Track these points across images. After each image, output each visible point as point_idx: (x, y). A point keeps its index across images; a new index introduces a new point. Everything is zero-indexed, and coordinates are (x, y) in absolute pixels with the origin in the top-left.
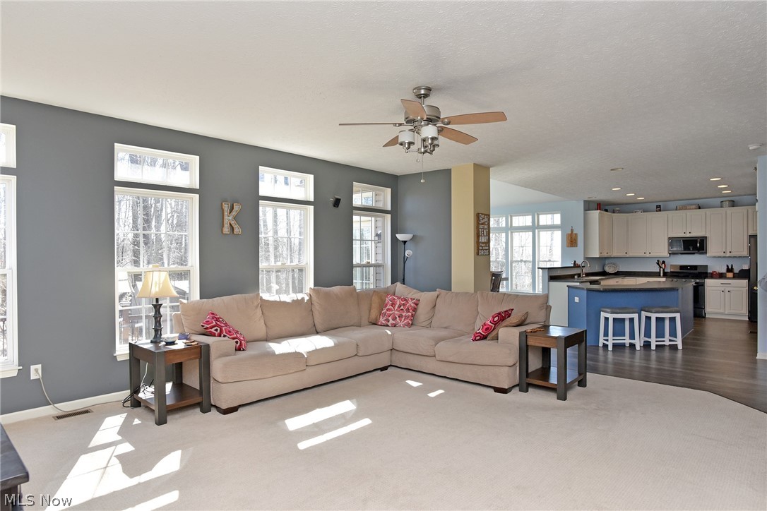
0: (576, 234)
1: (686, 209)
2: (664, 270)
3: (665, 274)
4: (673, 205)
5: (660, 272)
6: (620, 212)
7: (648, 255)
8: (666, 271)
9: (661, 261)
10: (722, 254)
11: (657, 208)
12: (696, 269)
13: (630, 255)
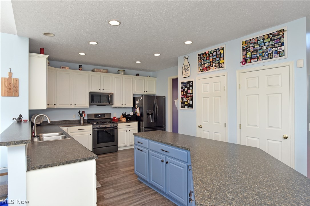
0: (17, 80)
7: (73, 106)
9: (82, 111)
10: (120, 106)
11: (79, 67)
12: (105, 117)
13: (57, 106)
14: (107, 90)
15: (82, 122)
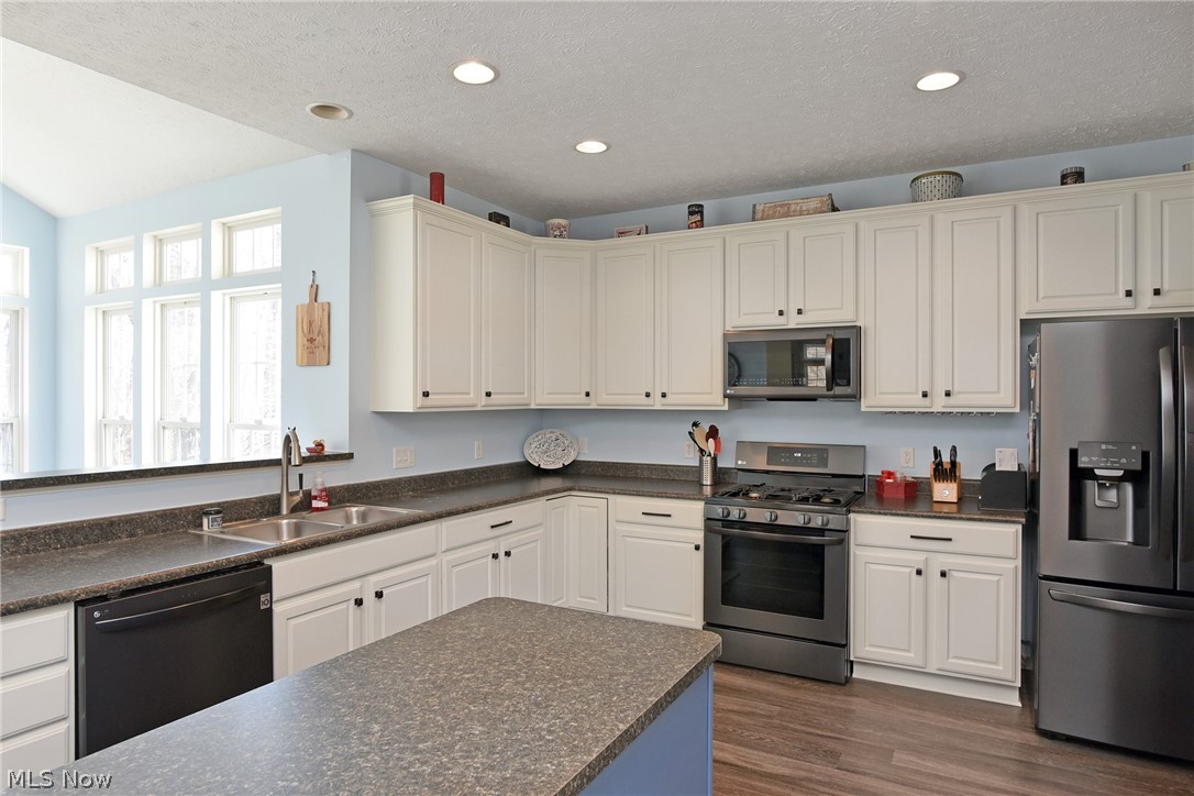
0: (327, 309)
1: (787, 215)
5: (700, 470)
7: (658, 403)
8: (720, 465)
9: (704, 424)
10: (915, 402)
11: (691, 213)
12: (824, 462)
13: (601, 401)
14: (825, 311)
15: (707, 480)
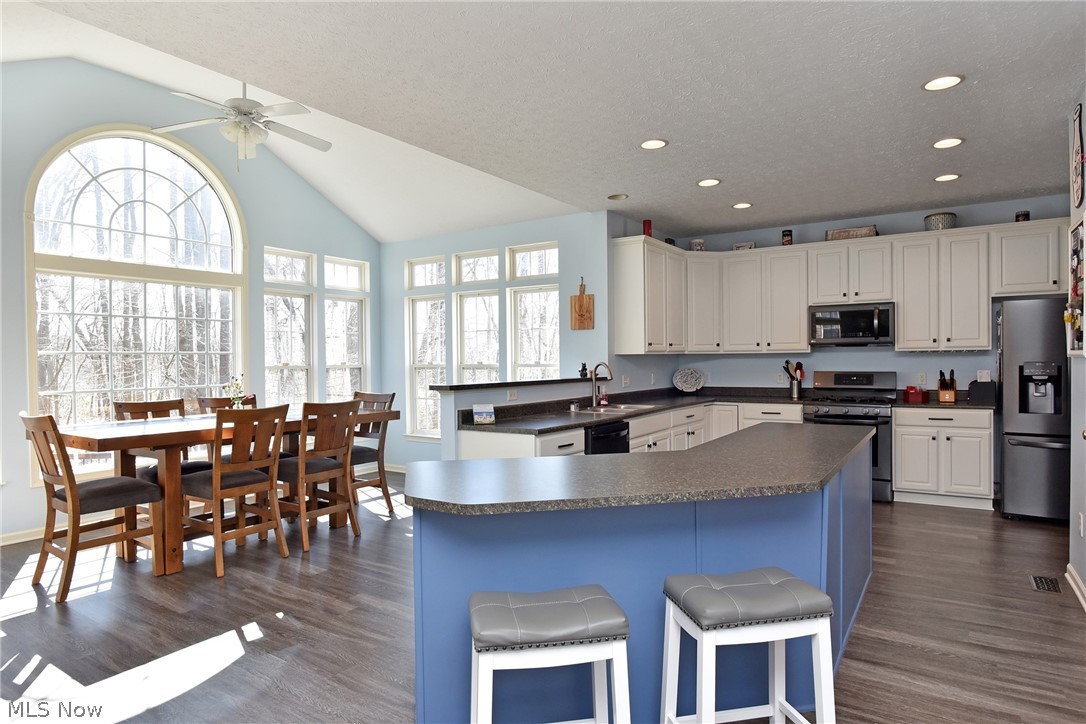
0: (591, 298)
1: (848, 237)
2: (800, 383)
3: (804, 396)
4: (818, 229)
5: (790, 390)
6: (705, 248)
7: (764, 349)
8: (804, 386)
9: (794, 362)
10: (929, 346)
11: (784, 235)
12: (870, 382)
13: (726, 349)
15: (795, 394)
